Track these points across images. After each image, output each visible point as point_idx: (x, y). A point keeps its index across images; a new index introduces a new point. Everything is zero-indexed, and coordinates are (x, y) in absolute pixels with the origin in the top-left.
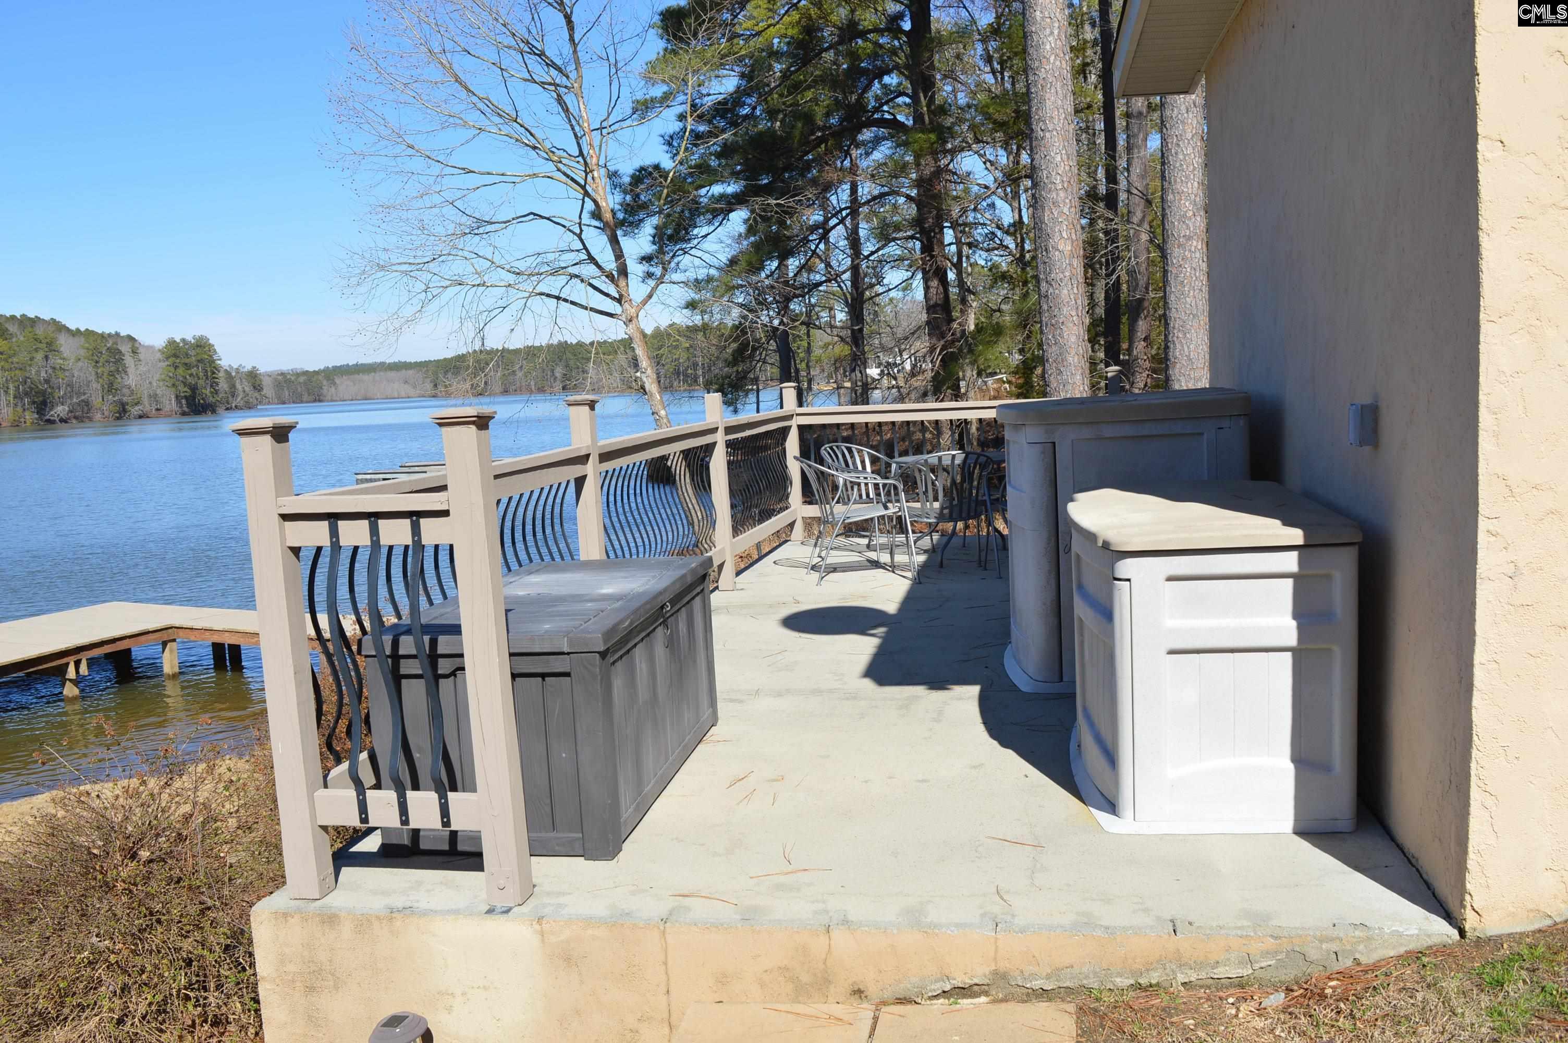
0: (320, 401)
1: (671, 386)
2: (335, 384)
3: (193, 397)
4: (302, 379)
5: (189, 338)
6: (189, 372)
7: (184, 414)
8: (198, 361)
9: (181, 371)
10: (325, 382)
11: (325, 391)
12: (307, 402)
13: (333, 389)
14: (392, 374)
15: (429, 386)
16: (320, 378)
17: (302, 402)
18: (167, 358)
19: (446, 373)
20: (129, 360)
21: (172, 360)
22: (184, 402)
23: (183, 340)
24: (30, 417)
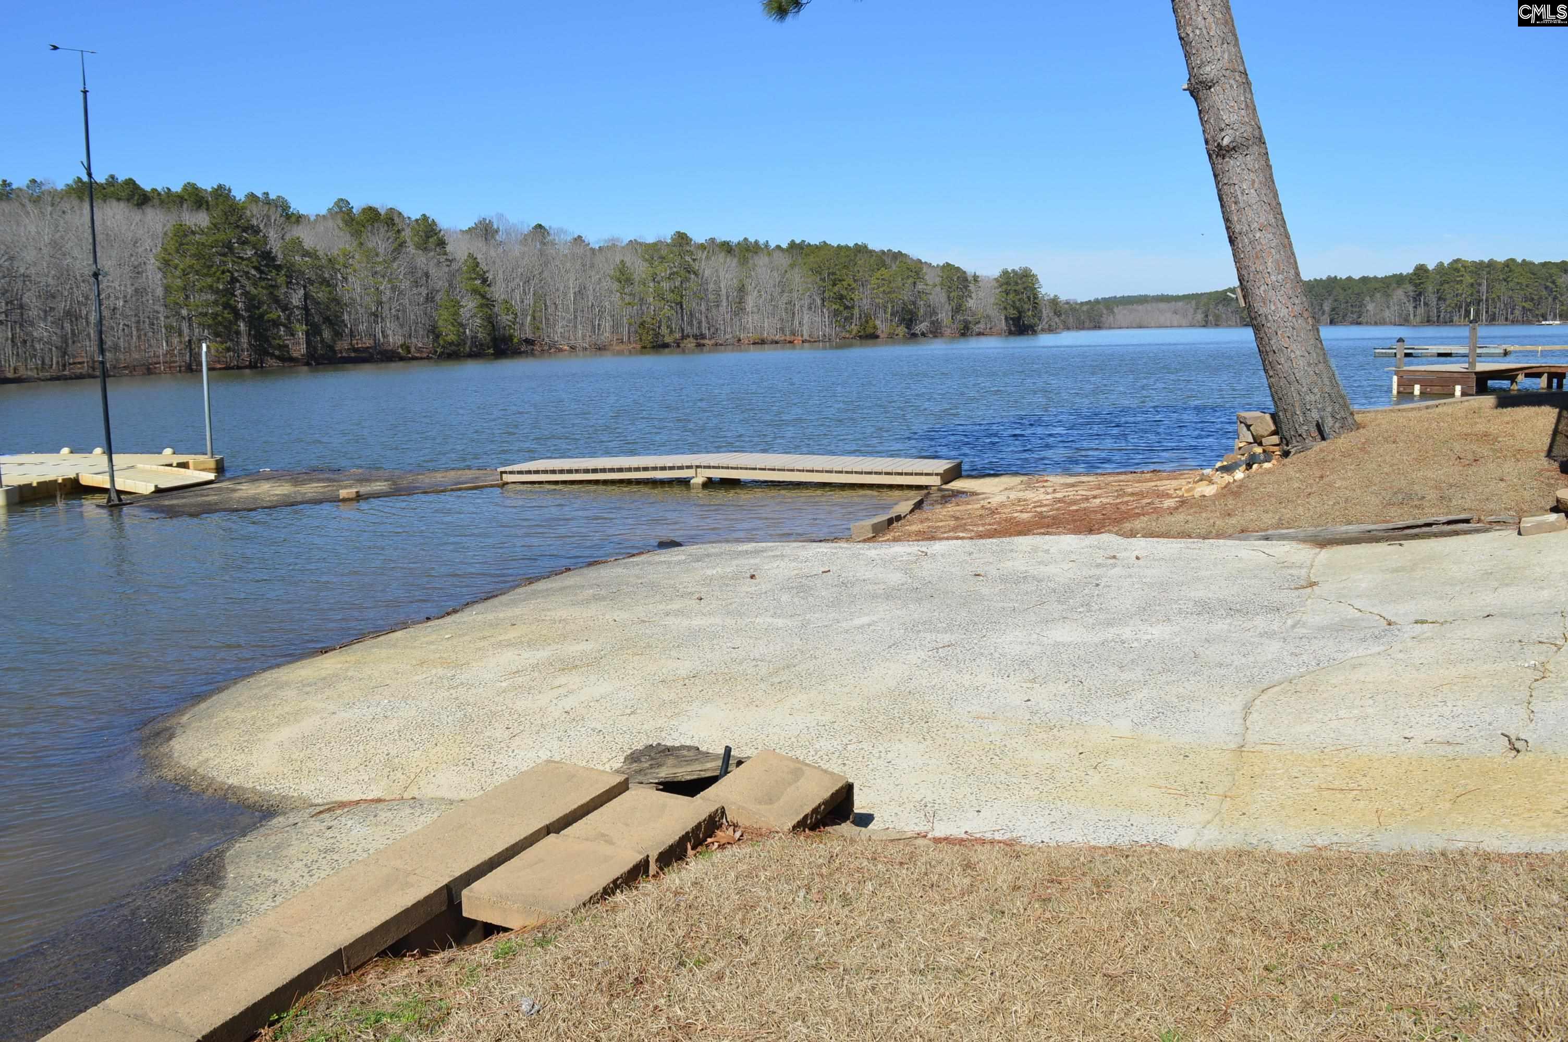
0: (1100, 328)
1: (1452, 321)
2: (1113, 312)
3: (1019, 318)
4: (1085, 308)
5: (1017, 268)
6: (1018, 297)
7: (1011, 333)
8: (1025, 289)
9: (1011, 296)
10: (1105, 312)
11: (1104, 319)
12: (1089, 329)
13: (1111, 318)
14: (1162, 306)
15: (1200, 316)
16: (1101, 306)
17: (1083, 329)
18: (1001, 286)
19: (1217, 304)
20: (972, 287)
21: (1004, 287)
22: (1011, 322)
23: (1013, 271)
24: (902, 330)
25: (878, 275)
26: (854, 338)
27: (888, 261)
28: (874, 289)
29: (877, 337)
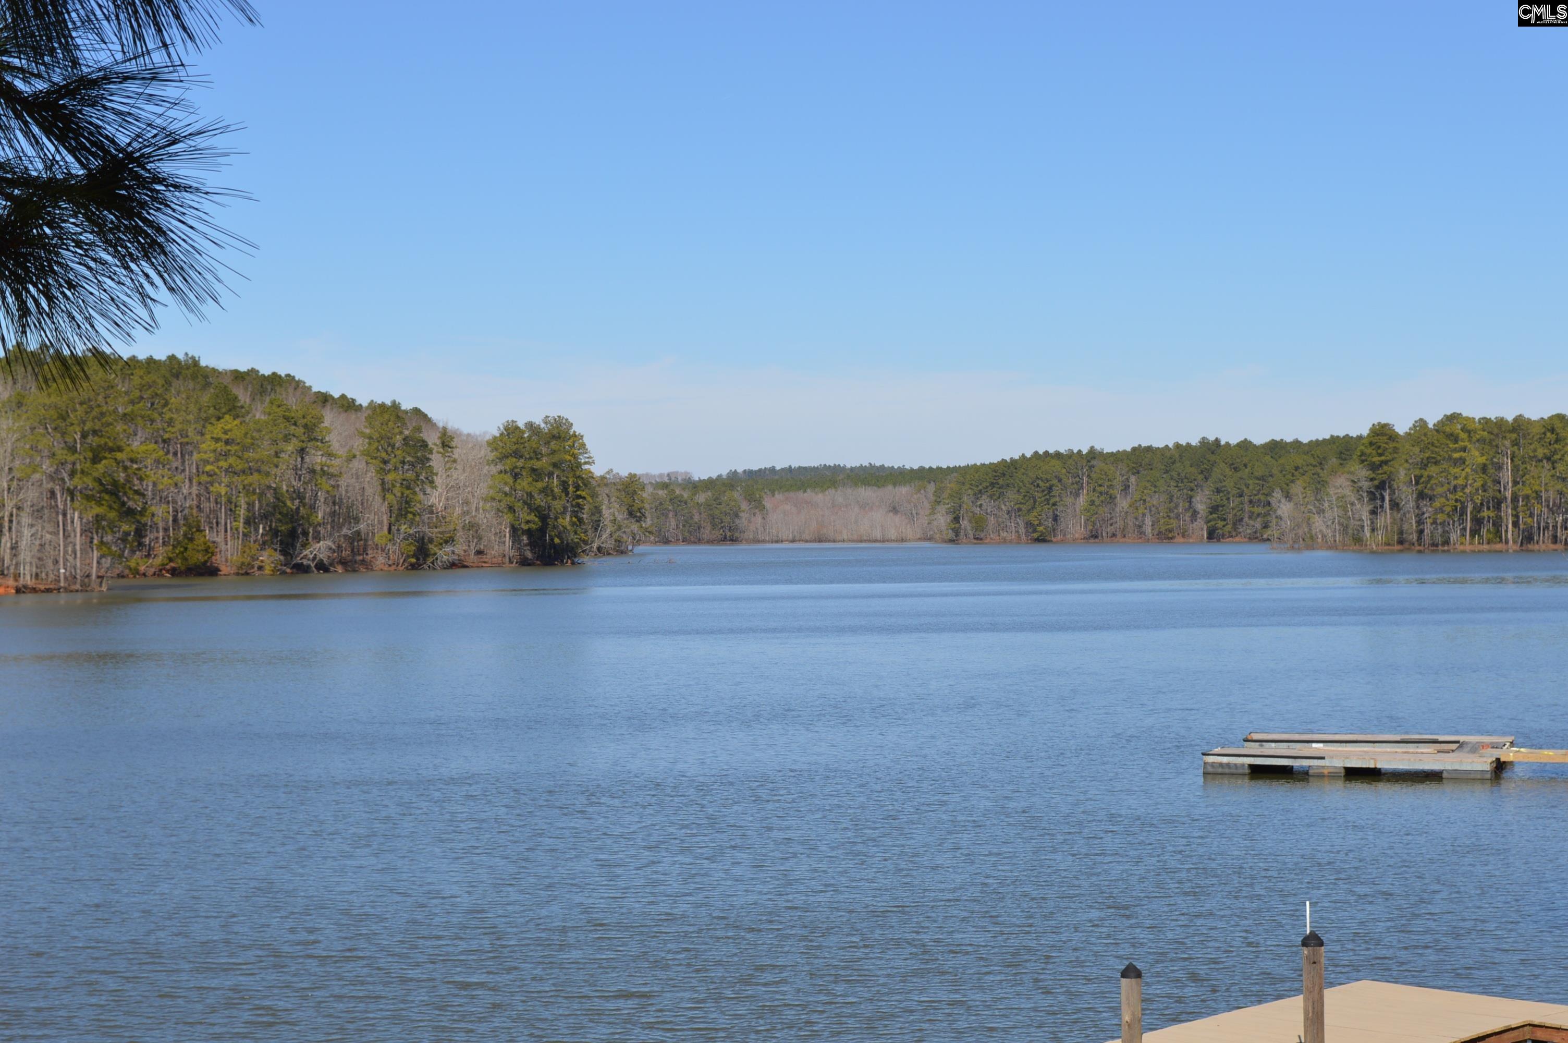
0: (733, 540)
1: (1446, 542)
2: (762, 508)
3: (542, 530)
4: (701, 498)
5: (538, 420)
6: (540, 485)
7: (524, 563)
8: (555, 465)
9: (524, 483)
10: (744, 506)
11: (742, 522)
12: (710, 542)
13: (758, 519)
14: (866, 493)
15: (942, 520)
16: (736, 495)
17: (699, 541)
18: (505, 457)
19: (978, 495)
20: (436, 461)
21: (510, 462)
22: (525, 539)
23: (530, 425)
24: (269, 558)
25: (217, 429)
26: (159, 574)
27: (243, 396)
28: (207, 462)
29: (213, 572)
